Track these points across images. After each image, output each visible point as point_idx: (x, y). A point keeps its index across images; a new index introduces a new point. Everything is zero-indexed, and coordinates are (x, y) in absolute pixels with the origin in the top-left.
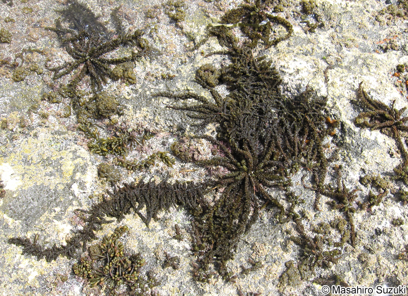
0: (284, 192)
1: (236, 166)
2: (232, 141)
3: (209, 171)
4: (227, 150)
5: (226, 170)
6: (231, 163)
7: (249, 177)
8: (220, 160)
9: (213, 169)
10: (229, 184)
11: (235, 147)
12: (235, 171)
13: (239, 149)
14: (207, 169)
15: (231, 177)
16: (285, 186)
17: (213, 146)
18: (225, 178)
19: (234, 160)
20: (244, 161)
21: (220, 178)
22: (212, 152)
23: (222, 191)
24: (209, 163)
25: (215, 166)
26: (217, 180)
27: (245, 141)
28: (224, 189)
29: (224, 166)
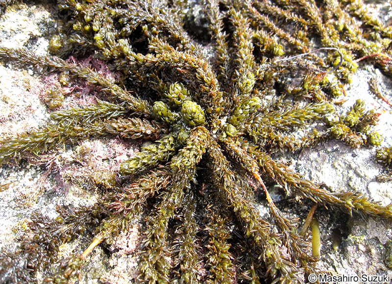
0: (364, 154)
1: (152, 118)
2: (105, 39)
3: (53, 174)
4: (95, 76)
5: (119, 148)
6: (129, 114)
7: (222, 145)
8: (81, 121)
9: (61, 160)
10: (152, 202)
11: (123, 56)
12: (152, 139)
13: (141, 57)
14: (43, 168)
15: (149, 169)
16: (357, 129)
17: (43, 81)
18: (126, 179)
19: (137, 102)
20: (176, 90)
21: (101, 188)
22: (44, 102)
23: (132, 247)
24: (42, 144)
25: (71, 146)
26: (92, 200)
27: (150, 28)
28: (135, 231)
29: (107, 136)
